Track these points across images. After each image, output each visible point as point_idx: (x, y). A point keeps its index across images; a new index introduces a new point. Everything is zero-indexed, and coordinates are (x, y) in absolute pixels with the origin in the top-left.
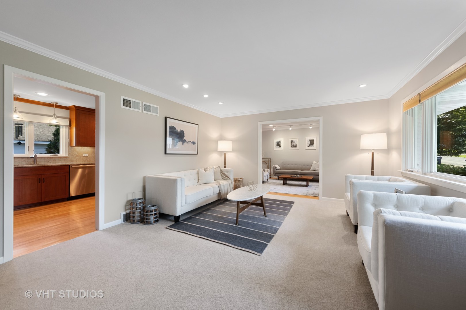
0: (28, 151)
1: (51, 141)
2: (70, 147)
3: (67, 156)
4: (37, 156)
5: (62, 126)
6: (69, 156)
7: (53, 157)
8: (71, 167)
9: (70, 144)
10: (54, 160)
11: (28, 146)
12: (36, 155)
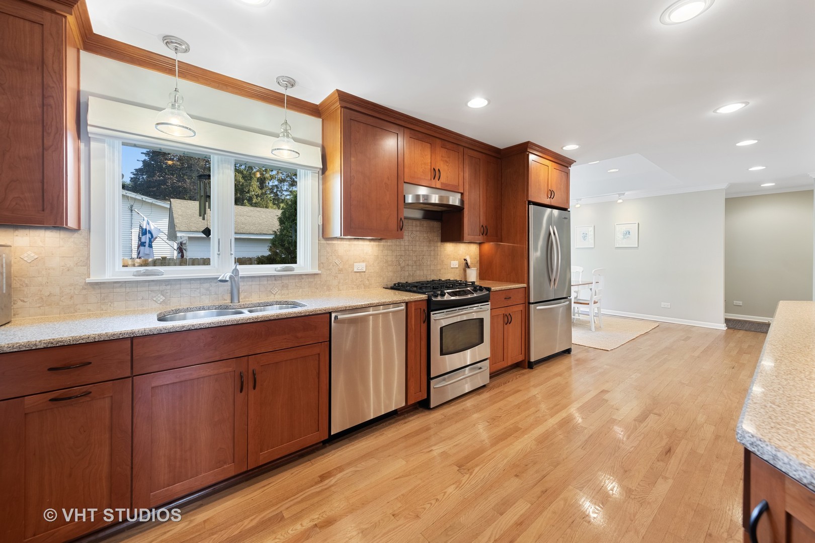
0: (218, 257)
1: (275, 232)
2: (323, 242)
3: (316, 271)
4: (241, 274)
5: (302, 171)
6: (320, 272)
7: (281, 276)
8: (336, 317)
9: (324, 233)
10: (283, 286)
11: (219, 239)
12: (236, 271)
